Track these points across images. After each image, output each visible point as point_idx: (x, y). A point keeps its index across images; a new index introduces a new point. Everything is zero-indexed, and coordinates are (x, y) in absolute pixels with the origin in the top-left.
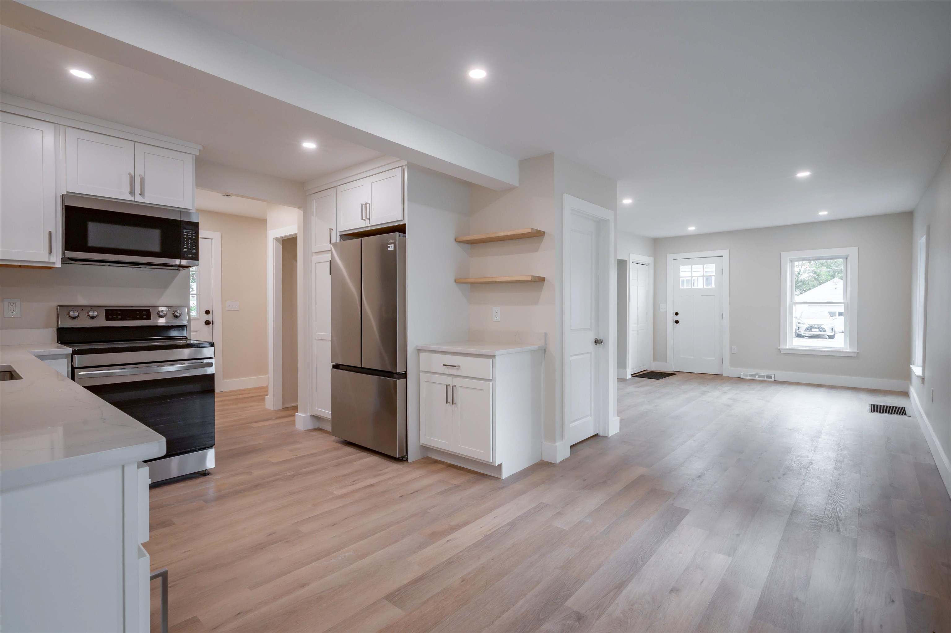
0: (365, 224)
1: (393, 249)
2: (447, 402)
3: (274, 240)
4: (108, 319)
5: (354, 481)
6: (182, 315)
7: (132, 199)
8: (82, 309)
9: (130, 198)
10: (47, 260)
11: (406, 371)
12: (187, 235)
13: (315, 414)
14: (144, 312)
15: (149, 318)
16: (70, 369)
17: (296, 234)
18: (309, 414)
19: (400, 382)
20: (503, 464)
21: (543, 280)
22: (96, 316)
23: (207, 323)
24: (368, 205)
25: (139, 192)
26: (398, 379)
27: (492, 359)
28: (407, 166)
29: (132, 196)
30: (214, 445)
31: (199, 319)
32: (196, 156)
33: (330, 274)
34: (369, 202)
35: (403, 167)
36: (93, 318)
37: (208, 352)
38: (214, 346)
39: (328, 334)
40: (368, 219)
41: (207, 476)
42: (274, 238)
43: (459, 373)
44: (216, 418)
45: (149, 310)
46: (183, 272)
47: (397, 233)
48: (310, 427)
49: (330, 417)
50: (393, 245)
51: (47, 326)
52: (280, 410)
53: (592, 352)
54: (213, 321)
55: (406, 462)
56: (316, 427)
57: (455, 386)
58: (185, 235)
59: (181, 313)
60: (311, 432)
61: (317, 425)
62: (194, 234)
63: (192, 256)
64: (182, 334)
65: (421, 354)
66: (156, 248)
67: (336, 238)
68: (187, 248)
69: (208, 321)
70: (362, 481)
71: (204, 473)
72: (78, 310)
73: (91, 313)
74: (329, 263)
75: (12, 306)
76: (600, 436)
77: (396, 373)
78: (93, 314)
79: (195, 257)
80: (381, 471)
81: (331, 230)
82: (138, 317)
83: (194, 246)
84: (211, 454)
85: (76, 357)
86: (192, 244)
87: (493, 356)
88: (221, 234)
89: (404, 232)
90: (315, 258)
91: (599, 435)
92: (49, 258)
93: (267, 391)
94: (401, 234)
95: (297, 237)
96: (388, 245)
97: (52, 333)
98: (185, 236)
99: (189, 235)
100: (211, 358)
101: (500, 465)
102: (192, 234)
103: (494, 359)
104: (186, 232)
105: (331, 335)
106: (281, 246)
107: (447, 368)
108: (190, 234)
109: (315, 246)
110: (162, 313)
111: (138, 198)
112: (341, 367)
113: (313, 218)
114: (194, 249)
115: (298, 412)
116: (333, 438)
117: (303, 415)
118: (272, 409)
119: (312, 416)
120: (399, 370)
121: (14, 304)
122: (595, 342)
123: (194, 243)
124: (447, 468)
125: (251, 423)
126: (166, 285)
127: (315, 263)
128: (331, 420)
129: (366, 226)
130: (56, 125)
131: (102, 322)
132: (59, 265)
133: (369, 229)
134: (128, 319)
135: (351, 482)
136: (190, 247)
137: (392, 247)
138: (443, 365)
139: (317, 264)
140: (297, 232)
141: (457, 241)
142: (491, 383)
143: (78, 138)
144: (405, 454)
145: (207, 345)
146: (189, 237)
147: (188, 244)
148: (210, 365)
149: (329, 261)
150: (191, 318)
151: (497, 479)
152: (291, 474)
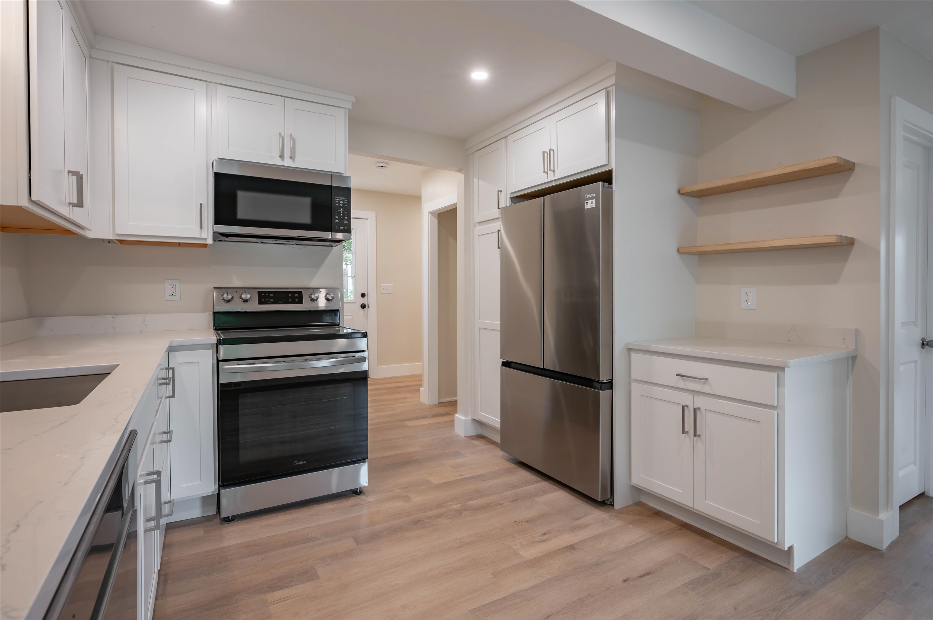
0: (547, 178)
1: (594, 206)
2: (684, 432)
3: (430, 214)
4: (260, 303)
5: (544, 534)
6: (335, 299)
7: (282, 163)
8: (236, 292)
9: (278, 162)
10: (199, 236)
11: (611, 378)
12: (339, 203)
13: (478, 419)
14: (296, 295)
15: (301, 302)
16: (215, 361)
17: (456, 204)
18: (470, 418)
19: (603, 395)
20: (795, 546)
21: (850, 243)
22: (249, 299)
23: (363, 306)
24: (552, 152)
25: (289, 155)
26: (601, 390)
27: (776, 374)
28: (614, 87)
29: (283, 161)
30: (367, 458)
31: (355, 302)
32: (349, 109)
33: (499, 248)
34: (554, 148)
35: (608, 89)
36: (246, 301)
37: (362, 344)
38: (367, 337)
39: (497, 323)
40: (552, 170)
41: (360, 496)
42: (429, 212)
43: (706, 389)
44: (369, 410)
45: (302, 292)
46: (337, 248)
47: (601, 183)
48: (472, 433)
49: (499, 427)
50: (594, 201)
51: (204, 311)
52: (434, 406)
53: (917, 361)
54: (368, 305)
55: (611, 508)
56: (479, 433)
57: (699, 409)
58: (337, 203)
59: (333, 296)
60: (473, 440)
61: (480, 431)
62: (346, 201)
63: (344, 228)
64: (335, 321)
65: (634, 355)
66: (306, 219)
67: (506, 202)
68: (339, 219)
69: (364, 304)
70: (556, 536)
71: (356, 490)
72: (232, 293)
73: (243, 296)
74: (497, 234)
75: (172, 288)
76: (929, 497)
77: (598, 382)
78: (246, 297)
79: (347, 230)
80: (579, 520)
81: (500, 192)
82: (290, 300)
83: (346, 217)
84: (364, 469)
85: (221, 348)
86: (344, 213)
87: (782, 369)
88: (376, 213)
89: (610, 183)
90: (479, 229)
91: (925, 494)
92: (201, 234)
93: (421, 380)
94: (606, 184)
95: (457, 208)
96: (586, 202)
97: (207, 319)
98: (337, 205)
99: (341, 204)
100: (364, 351)
101: (791, 548)
102: (344, 201)
103: (781, 374)
104: (338, 200)
105: (500, 324)
106: (437, 221)
107: (683, 380)
108: (342, 202)
109: (479, 214)
110: (314, 296)
111: (289, 163)
112: (512, 365)
113: (476, 180)
114: (346, 220)
115: (457, 414)
116: (502, 453)
117: (464, 418)
118: (427, 404)
119: (474, 420)
120: (603, 377)
121: (175, 285)
122: (923, 344)
123: (346, 212)
124: (681, 529)
125: (406, 420)
126: (318, 264)
127: (479, 236)
128: (500, 430)
129: (549, 180)
130: (207, 83)
131: (255, 306)
132: (210, 241)
133: (554, 184)
134: (280, 302)
135: (539, 536)
136: (341, 217)
137: (592, 203)
138: (677, 375)
139: (480, 237)
140: (457, 202)
141: (681, 192)
142: (776, 412)
143: (228, 97)
144: (609, 496)
145: (359, 335)
146: (341, 205)
147: (339, 213)
148: (363, 360)
149: (497, 231)
150: (344, 301)
151: (784, 570)
152: (457, 506)
